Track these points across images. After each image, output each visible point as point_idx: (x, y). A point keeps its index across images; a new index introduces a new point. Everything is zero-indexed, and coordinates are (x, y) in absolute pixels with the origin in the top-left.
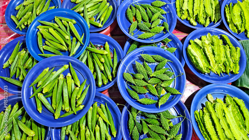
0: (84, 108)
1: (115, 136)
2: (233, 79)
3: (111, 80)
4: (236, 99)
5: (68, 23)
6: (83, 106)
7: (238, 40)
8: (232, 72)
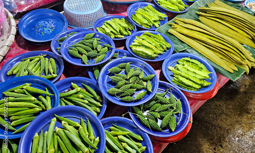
0: (100, 139)
1: (142, 140)
2: (172, 51)
3: (101, 105)
4: (183, 59)
5: (22, 89)
6: (98, 137)
7: (154, 31)
8: (168, 48)
